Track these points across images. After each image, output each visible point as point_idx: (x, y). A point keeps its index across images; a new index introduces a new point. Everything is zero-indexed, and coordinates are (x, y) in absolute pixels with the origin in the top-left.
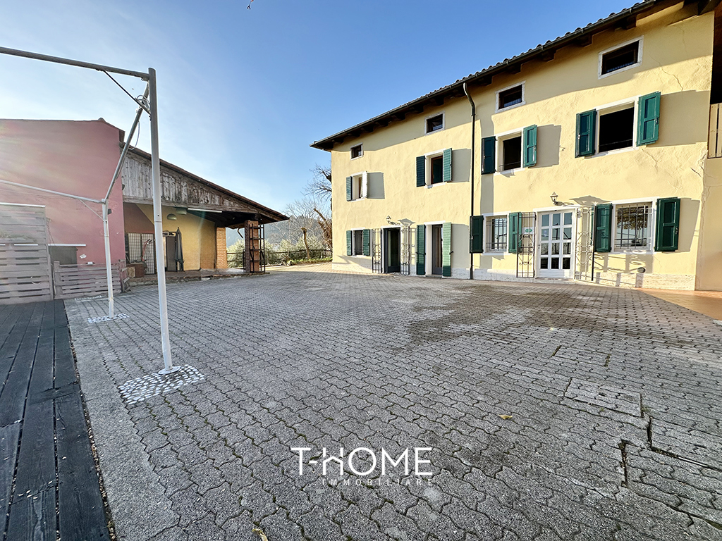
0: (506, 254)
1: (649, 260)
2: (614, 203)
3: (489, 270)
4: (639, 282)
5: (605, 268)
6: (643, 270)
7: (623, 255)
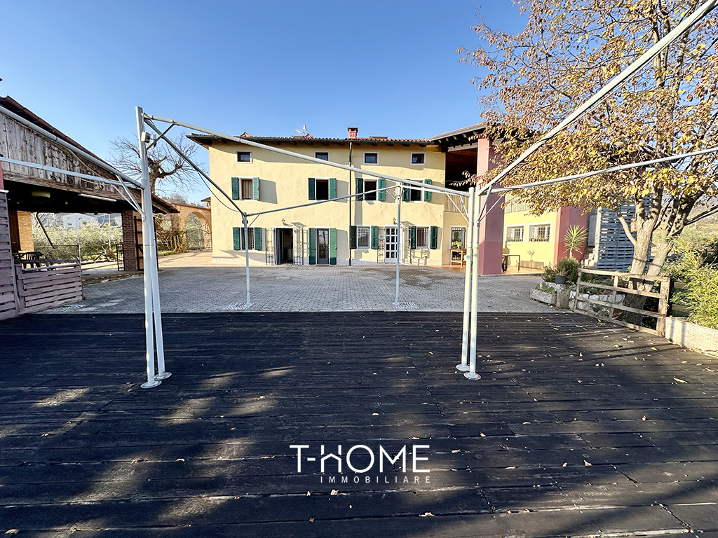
0: (370, 250)
1: (428, 252)
2: (417, 226)
3: (360, 260)
4: (426, 263)
5: (414, 257)
6: (426, 257)
7: (420, 251)
